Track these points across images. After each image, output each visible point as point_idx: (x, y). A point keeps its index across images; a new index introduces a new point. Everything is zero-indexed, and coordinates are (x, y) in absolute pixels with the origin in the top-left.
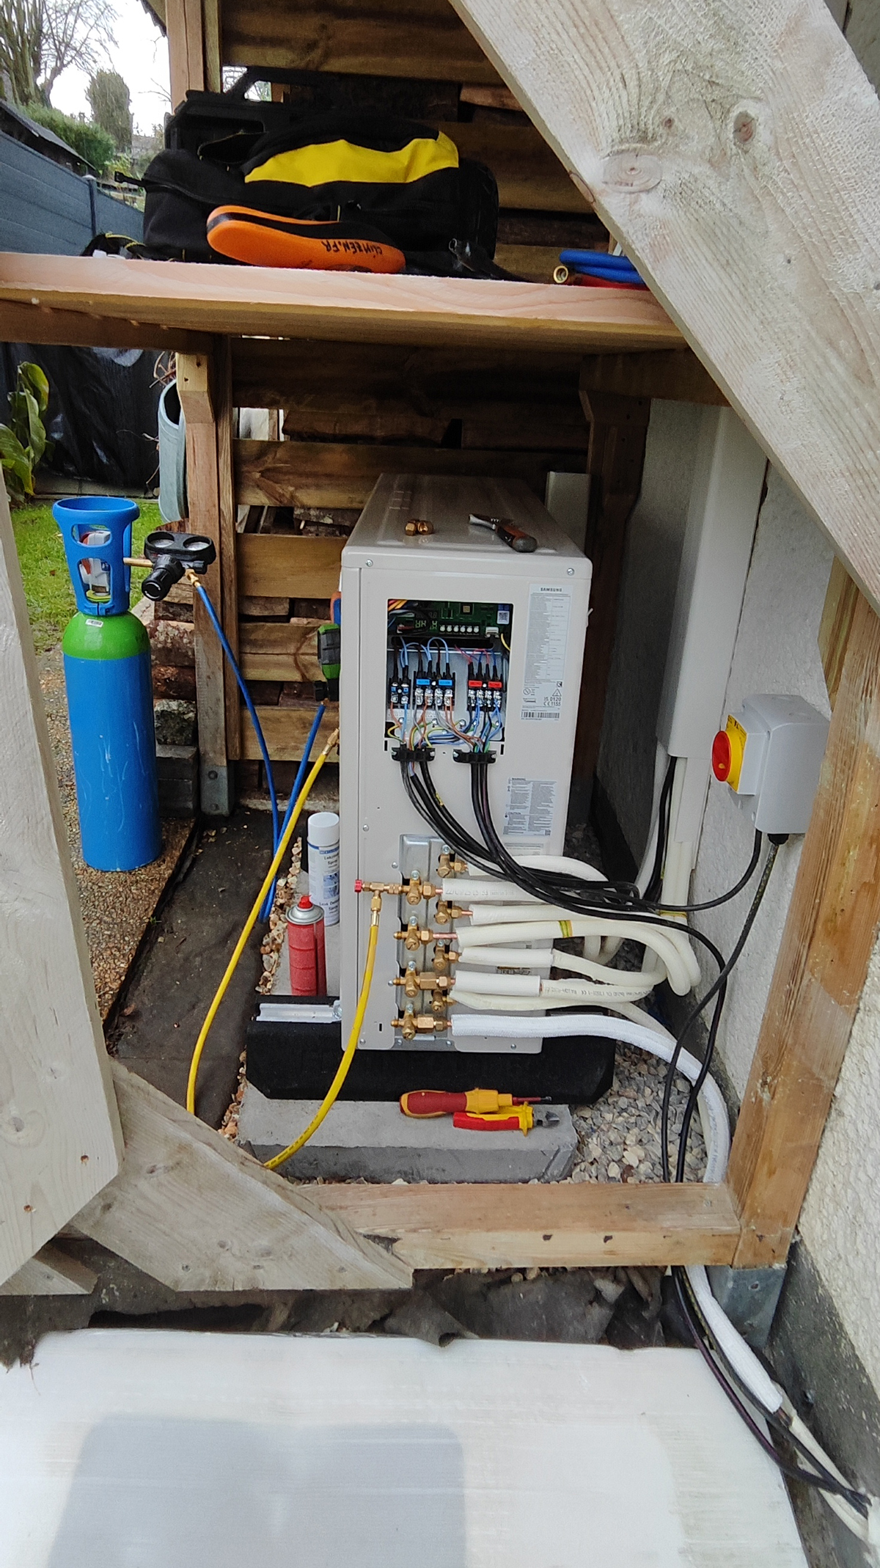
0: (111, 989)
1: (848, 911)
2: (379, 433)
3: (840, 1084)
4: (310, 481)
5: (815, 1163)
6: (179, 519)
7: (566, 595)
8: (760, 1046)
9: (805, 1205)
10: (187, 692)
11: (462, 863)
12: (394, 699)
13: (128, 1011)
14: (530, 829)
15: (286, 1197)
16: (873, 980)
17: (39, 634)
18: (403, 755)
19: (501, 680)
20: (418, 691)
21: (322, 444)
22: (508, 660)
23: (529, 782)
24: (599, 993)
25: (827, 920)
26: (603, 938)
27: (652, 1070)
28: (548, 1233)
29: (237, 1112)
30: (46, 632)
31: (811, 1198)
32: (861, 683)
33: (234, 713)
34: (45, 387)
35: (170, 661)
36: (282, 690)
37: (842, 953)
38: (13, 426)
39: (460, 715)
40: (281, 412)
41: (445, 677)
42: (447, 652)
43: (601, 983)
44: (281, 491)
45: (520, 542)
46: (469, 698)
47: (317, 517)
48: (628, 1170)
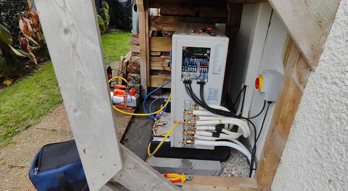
0: (122, 134)
1: (286, 117)
2: (181, 14)
3: (282, 157)
4: (165, 25)
5: (275, 174)
6: (137, 34)
7: (223, 46)
8: (264, 148)
9: (272, 183)
10: (139, 73)
11: (198, 106)
12: (183, 70)
13: (126, 138)
14: (213, 100)
15: (158, 176)
16: (291, 133)
17: (107, 61)
18: (185, 82)
19: (208, 66)
20: (189, 68)
21: (168, 17)
22: (209, 62)
23: (213, 89)
24: (227, 137)
25: (281, 120)
26: (229, 125)
27: (239, 155)
28: (215, 186)
29: (148, 160)
30: (109, 60)
31: (274, 181)
32: (292, 64)
33: (148, 76)
34: (108, 7)
35: (135, 65)
36: (159, 72)
37: (284, 127)
38: (101, 16)
39: (198, 74)
40: (159, 9)
41: (195, 65)
42: (195, 60)
43: (228, 135)
44: (159, 27)
45: (213, 34)
46: (200, 70)
47: (167, 33)
48: (232, 175)
